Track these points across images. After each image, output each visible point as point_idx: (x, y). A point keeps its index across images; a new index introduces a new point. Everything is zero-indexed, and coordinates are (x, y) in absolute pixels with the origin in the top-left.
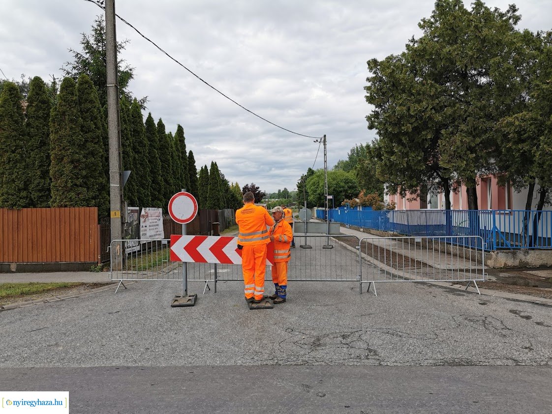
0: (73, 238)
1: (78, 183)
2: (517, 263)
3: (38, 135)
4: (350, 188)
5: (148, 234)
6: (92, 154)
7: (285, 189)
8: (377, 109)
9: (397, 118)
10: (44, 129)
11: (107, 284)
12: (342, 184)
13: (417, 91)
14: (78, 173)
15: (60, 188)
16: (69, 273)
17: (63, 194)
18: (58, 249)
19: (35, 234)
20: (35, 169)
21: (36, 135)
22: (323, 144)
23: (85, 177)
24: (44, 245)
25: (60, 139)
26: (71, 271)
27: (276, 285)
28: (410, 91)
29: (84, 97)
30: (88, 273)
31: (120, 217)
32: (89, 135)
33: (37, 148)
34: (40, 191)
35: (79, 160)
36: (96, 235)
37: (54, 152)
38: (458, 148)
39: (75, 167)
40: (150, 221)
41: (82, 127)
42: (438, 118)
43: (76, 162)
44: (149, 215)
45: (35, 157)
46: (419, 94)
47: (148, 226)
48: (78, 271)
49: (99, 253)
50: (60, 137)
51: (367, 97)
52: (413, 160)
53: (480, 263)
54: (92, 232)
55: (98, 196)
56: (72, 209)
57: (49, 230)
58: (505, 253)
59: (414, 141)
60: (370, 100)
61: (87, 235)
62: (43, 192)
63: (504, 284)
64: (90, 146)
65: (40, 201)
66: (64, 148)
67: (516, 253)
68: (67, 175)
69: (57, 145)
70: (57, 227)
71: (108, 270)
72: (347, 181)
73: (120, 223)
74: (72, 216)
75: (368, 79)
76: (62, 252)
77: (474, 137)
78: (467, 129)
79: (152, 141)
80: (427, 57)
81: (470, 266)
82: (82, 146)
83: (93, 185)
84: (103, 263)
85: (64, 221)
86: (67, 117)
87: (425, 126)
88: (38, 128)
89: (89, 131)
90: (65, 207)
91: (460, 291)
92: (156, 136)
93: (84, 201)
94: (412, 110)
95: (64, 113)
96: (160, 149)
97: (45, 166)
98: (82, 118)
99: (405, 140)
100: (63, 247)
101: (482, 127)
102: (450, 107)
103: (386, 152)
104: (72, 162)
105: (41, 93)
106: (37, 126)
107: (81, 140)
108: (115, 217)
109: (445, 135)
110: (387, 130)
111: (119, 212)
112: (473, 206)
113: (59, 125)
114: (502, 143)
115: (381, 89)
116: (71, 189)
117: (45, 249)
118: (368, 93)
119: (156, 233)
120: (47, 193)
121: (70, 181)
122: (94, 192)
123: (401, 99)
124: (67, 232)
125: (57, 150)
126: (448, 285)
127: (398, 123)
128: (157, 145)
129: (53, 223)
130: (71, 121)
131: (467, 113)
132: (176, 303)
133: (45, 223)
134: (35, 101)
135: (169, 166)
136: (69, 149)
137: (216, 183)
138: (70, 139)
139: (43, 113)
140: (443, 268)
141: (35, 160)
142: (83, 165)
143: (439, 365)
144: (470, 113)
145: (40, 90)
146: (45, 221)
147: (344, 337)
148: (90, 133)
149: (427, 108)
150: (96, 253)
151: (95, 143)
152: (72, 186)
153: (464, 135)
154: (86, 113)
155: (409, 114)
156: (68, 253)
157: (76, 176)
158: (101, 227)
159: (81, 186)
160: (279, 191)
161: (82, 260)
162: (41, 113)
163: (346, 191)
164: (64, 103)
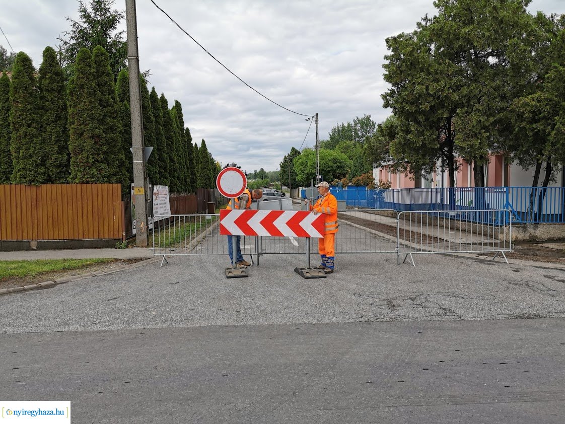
0: (96, 214)
1: (99, 159)
2: (527, 237)
3: (53, 108)
4: (338, 167)
5: (159, 212)
6: (112, 129)
7: (262, 169)
8: (393, 88)
9: (415, 96)
10: (58, 103)
11: (142, 259)
12: (330, 164)
13: (435, 70)
14: (98, 149)
15: (81, 164)
16: (93, 250)
17: (84, 169)
18: (81, 227)
19: (55, 210)
20: (52, 144)
21: (51, 109)
22: (315, 122)
23: (105, 153)
24: (65, 221)
25: (79, 113)
26: (95, 248)
27: (324, 256)
28: (428, 70)
29: (101, 69)
30: (114, 249)
31: (144, 193)
32: (107, 110)
33: (53, 122)
34: (58, 167)
35: (100, 135)
36: (120, 212)
37: (73, 126)
38: (473, 126)
39: (96, 143)
40: (160, 199)
41: (101, 100)
42: (455, 97)
43: (97, 137)
44: (159, 193)
45: (51, 132)
46: (437, 73)
47: (159, 204)
48: (103, 248)
49: (124, 230)
50: (79, 111)
51: (385, 75)
52: (428, 138)
53: (491, 237)
54: (115, 208)
55: (118, 172)
56: (94, 185)
57: (70, 207)
58: (517, 227)
59: (429, 119)
60: (388, 78)
61: (111, 212)
62: (61, 168)
63: (523, 255)
64: (110, 121)
65: (58, 177)
66: (83, 123)
67: (526, 228)
68: (88, 151)
69: (77, 119)
70: (79, 203)
71: (133, 247)
72: (335, 161)
73: (144, 200)
74: (95, 192)
75: (386, 57)
76: (84, 229)
77: (488, 116)
78: (482, 109)
79: (156, 117)
80: (445, 37)
81: (482, 240)
82: (102, 121)
83: (114, 162)
84: (127, 239)
85: (86, 197)
86: (86, 90)
87: (442, 105)
88: (52, 101)
89: (108, 105)
90: (86, 183)
91: (487, 261)
92: (160, 112)
93: (105, 177)
94: (431, 88)
95: (82, 87)
96: (164, 125)
97: (61, 141)
98: (100, 91)
99: (421, 118)
100: (85, 223)
101: (496, 107)
102: (465, 87)
103: (402, 130)
104: (92, 137)
105: (54, 64)
106: (52, 99)
107: (100, 115)
108: (139, 193)
109: (461, 114)
110: (403, 108)
111: (143, 189)
112: (480, 183)
113: (77, 98)
114: (516, 123)
115: (399, 68)
116: (92, 165)
117: (66, 227)
118: (386, 71)
119: (164, 212)
120: (65, 169)
121: (91, 156)
122: (115, 168)
123: (419, 77)
124: (90, 208)
125: (76, 124)
126: (474, 256)
127: (416, 102)
128: (162, 121)
129: (74, 200)
130: (90, 94)
131: (482, 93)
132: (230, 275)
133: (66, 200)
134: (48, 73)
135: (172, 143)
136: (89, 124)
137: (207, 162)
138: (90, 113)
139: (57, 86)
140: (458, 242)
141: (51, 135)
142: (103, 141)
143: (513, 318)
144: (485, 93)
145: (53, 62)
146: (66, 198)
147: (413, 299)
148: (110, 108)
149: (444, 87)
150: (120, 230)
151: (114, 118)
152: (93, 162)
153: (479, 114)
154: (103, 86)
155: (428, 93)
156: (91, 230)
157: (96, 151)
158: (125, 204)
159: (102, 162)
160: (256, 171)
161: (107, 237)
162: (55, 86)
163: (334, 171)
164: (81, 76)
